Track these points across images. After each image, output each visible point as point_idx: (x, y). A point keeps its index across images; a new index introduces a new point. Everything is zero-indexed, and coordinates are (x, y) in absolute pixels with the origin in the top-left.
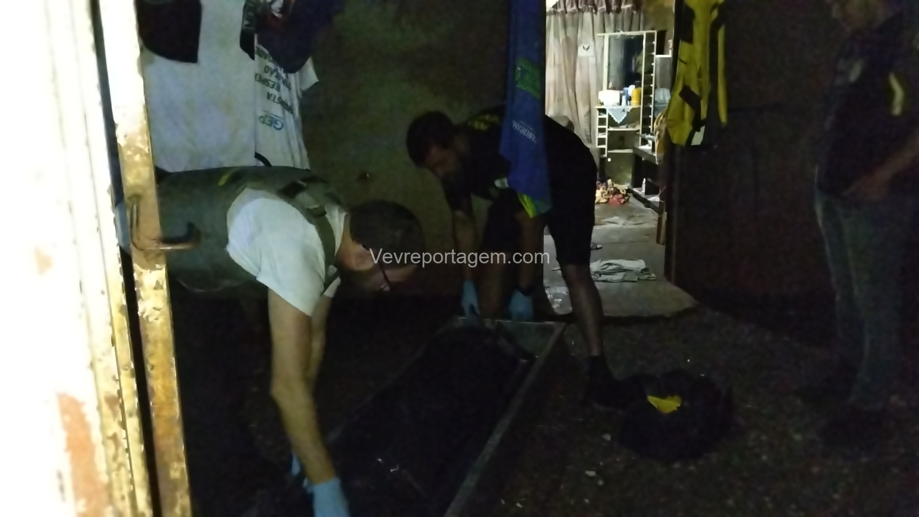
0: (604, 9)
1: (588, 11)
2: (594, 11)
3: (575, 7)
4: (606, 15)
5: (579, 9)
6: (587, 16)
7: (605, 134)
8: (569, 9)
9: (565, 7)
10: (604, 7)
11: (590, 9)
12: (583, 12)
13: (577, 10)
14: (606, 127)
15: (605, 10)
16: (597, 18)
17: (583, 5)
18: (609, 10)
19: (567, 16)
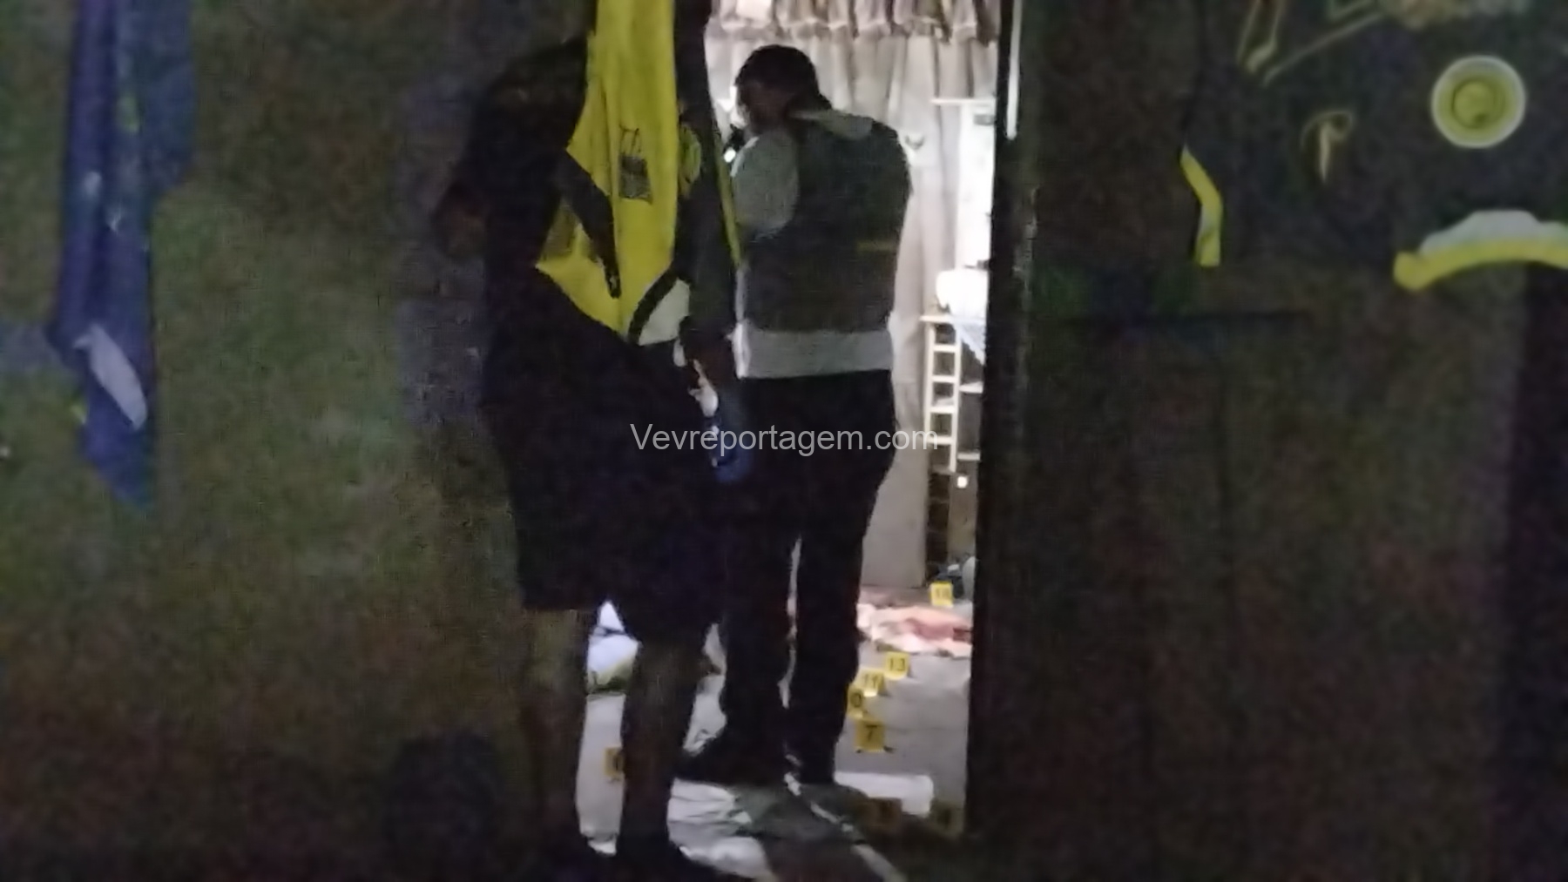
0: (968, 29)
1: (921, 33)
2: (939, 33)
3: (881, 20)
4: (975, 47)
5: (893, 25)
6: (920, 47)
7: (952, 404)
8: (864, 24)
9: (852, 17)
10: (972, 23)
11: (928, 29)
12: (907, 35)
13: (887, 30)
14: (954, 379)
15: (974, 33)
16: (951, 55)
17: (909, 15)
18: (983, 36)
19: (858, 42)
